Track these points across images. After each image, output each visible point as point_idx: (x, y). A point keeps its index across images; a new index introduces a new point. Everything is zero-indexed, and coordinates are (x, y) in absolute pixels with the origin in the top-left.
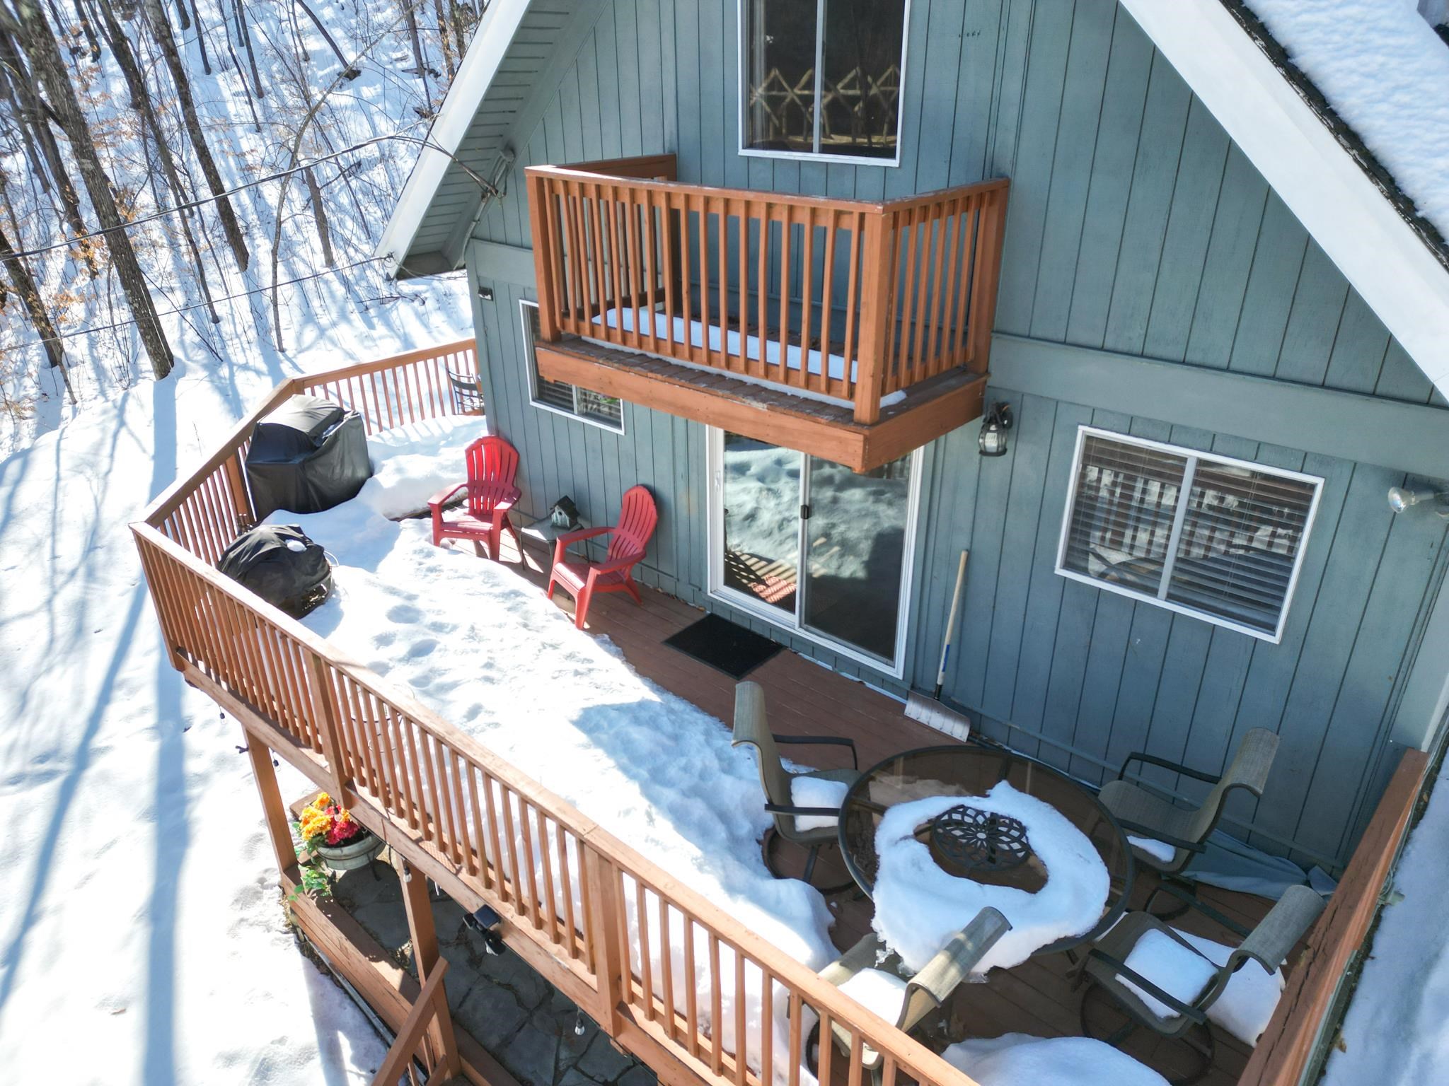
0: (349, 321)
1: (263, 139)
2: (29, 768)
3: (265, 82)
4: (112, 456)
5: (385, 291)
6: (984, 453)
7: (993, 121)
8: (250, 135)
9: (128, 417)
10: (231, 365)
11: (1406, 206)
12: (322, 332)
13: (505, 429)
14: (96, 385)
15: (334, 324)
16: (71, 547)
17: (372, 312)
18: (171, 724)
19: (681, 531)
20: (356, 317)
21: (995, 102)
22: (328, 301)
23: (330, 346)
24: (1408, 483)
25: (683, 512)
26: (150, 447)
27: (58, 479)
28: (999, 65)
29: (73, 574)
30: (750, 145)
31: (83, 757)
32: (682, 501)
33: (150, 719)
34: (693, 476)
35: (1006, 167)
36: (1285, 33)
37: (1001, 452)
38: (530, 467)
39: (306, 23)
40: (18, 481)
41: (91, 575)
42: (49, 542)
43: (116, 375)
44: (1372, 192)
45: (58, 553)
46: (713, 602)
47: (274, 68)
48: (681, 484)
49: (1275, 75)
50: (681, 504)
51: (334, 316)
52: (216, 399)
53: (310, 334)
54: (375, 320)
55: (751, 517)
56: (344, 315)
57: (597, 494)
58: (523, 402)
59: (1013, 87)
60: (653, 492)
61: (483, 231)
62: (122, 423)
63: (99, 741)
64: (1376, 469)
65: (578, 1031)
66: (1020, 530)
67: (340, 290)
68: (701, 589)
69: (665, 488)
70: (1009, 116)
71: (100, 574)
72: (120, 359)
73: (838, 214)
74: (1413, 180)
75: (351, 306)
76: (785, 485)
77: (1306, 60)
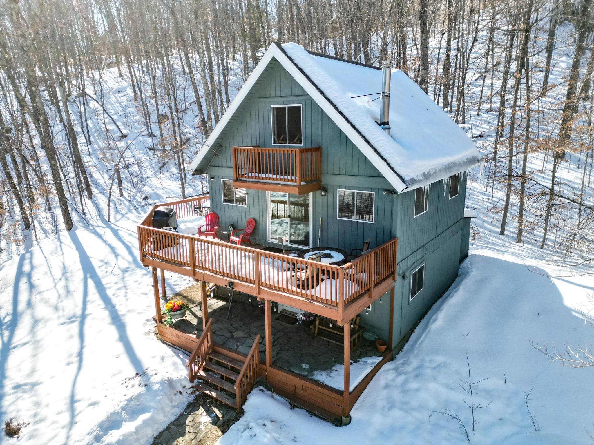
0: (132, 212)
1: (91, 158)
2: (67, 321)
3: (92, 139)
4: (62, 250)
5: (143, 203)
6: (322, 195)
7: (318, 136)
8: (87, 157)
9: (62, 241)
10: (93, 226)
11: (371, 146)
12: (123, 215)
13: (215, 211)
14: (44, 235)
15: (127, 213)
16: (58, 273)
17: (139, 209)
18: (109, 306)
19: (261, 227)
20: (134, 211)
21: (318, 134)
22: (123, 207)
23: (126, 220)
24: (385, 190)
25: (261, 222)
26: (75, 248)
27: (45, 257)
28: (317, 128)
29: (60, 279)
30: (274, 143)
31: (83, 317)
32: (261, 220)
33: (103, 306)
34: (264, 214)
35: (320, 144)
36: (354, 123)
37: (325, 195)
38: (222, 219)
39: (107, 120)
40: (31, 258)
41: (67, 279)
42: (49, 272)
43: (50, 232)
44: (366, 144)
45: (53, 274)
46: (269, 243)
47: (96, 135)
48: (261, 216)
49: (352, 129)
50: (261, 221)
51: (126, 211)
52: (92, 235)
53: (119, 216)
54: (141, 212)
55: (276, 231)
56: (130, 211)
57: (240, 222)
58: (221, 203)
59: (320, 132)
60: (254, 219)
61: (213, 164)
62: (61, 243)
63: (87, 312)
64: (381, 189)
65: (250, 300)
66: (330, 211)
67: (127, 203)
68: (266, 241)
69: (257, 218)
70: (320, 137)
71: (70, 279)
72: (51, 227)
73: (292, 151)
74: (372, 142)
75: (132, 208)
76: (284, 225)
77: (357, 127)
